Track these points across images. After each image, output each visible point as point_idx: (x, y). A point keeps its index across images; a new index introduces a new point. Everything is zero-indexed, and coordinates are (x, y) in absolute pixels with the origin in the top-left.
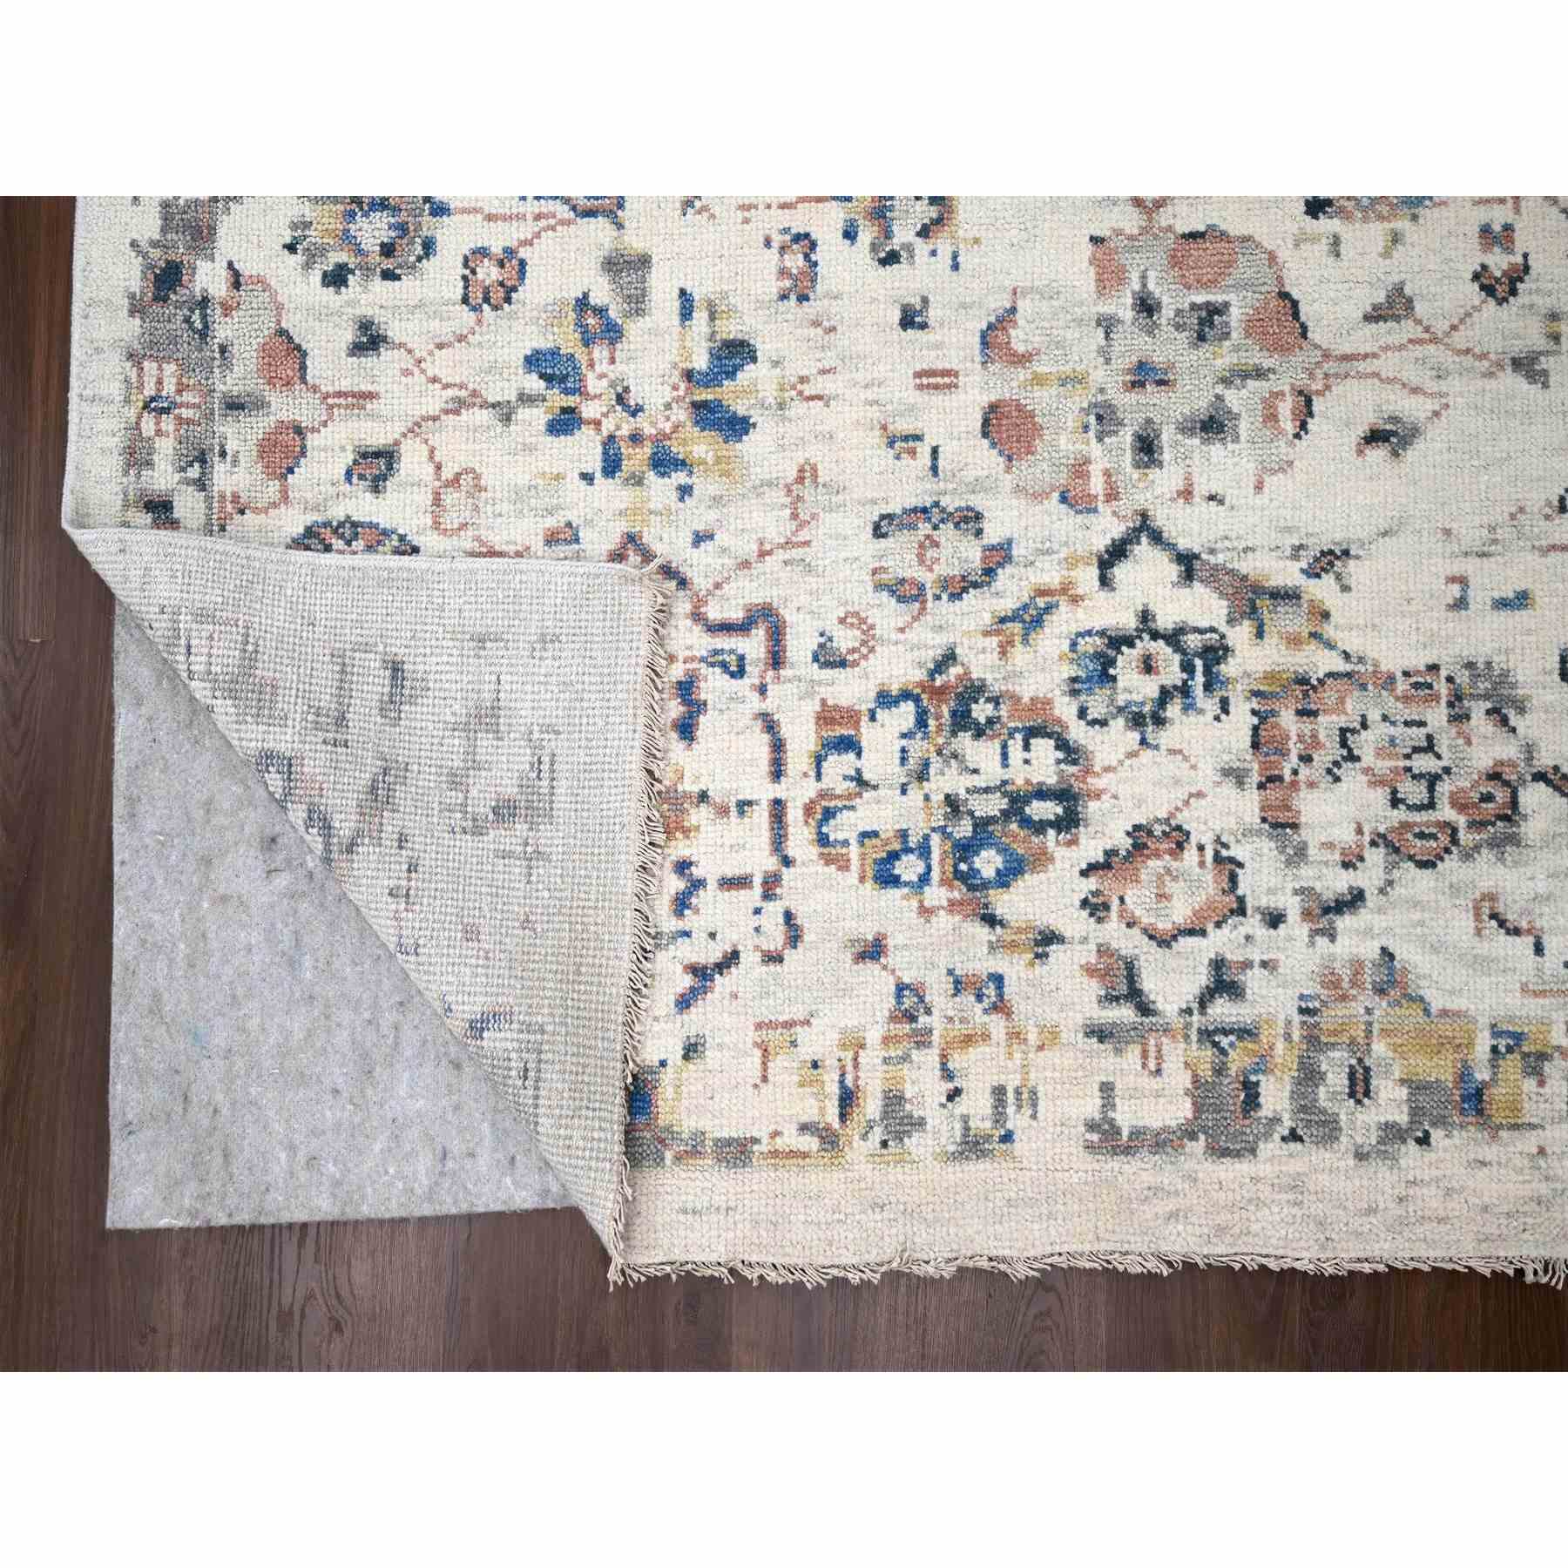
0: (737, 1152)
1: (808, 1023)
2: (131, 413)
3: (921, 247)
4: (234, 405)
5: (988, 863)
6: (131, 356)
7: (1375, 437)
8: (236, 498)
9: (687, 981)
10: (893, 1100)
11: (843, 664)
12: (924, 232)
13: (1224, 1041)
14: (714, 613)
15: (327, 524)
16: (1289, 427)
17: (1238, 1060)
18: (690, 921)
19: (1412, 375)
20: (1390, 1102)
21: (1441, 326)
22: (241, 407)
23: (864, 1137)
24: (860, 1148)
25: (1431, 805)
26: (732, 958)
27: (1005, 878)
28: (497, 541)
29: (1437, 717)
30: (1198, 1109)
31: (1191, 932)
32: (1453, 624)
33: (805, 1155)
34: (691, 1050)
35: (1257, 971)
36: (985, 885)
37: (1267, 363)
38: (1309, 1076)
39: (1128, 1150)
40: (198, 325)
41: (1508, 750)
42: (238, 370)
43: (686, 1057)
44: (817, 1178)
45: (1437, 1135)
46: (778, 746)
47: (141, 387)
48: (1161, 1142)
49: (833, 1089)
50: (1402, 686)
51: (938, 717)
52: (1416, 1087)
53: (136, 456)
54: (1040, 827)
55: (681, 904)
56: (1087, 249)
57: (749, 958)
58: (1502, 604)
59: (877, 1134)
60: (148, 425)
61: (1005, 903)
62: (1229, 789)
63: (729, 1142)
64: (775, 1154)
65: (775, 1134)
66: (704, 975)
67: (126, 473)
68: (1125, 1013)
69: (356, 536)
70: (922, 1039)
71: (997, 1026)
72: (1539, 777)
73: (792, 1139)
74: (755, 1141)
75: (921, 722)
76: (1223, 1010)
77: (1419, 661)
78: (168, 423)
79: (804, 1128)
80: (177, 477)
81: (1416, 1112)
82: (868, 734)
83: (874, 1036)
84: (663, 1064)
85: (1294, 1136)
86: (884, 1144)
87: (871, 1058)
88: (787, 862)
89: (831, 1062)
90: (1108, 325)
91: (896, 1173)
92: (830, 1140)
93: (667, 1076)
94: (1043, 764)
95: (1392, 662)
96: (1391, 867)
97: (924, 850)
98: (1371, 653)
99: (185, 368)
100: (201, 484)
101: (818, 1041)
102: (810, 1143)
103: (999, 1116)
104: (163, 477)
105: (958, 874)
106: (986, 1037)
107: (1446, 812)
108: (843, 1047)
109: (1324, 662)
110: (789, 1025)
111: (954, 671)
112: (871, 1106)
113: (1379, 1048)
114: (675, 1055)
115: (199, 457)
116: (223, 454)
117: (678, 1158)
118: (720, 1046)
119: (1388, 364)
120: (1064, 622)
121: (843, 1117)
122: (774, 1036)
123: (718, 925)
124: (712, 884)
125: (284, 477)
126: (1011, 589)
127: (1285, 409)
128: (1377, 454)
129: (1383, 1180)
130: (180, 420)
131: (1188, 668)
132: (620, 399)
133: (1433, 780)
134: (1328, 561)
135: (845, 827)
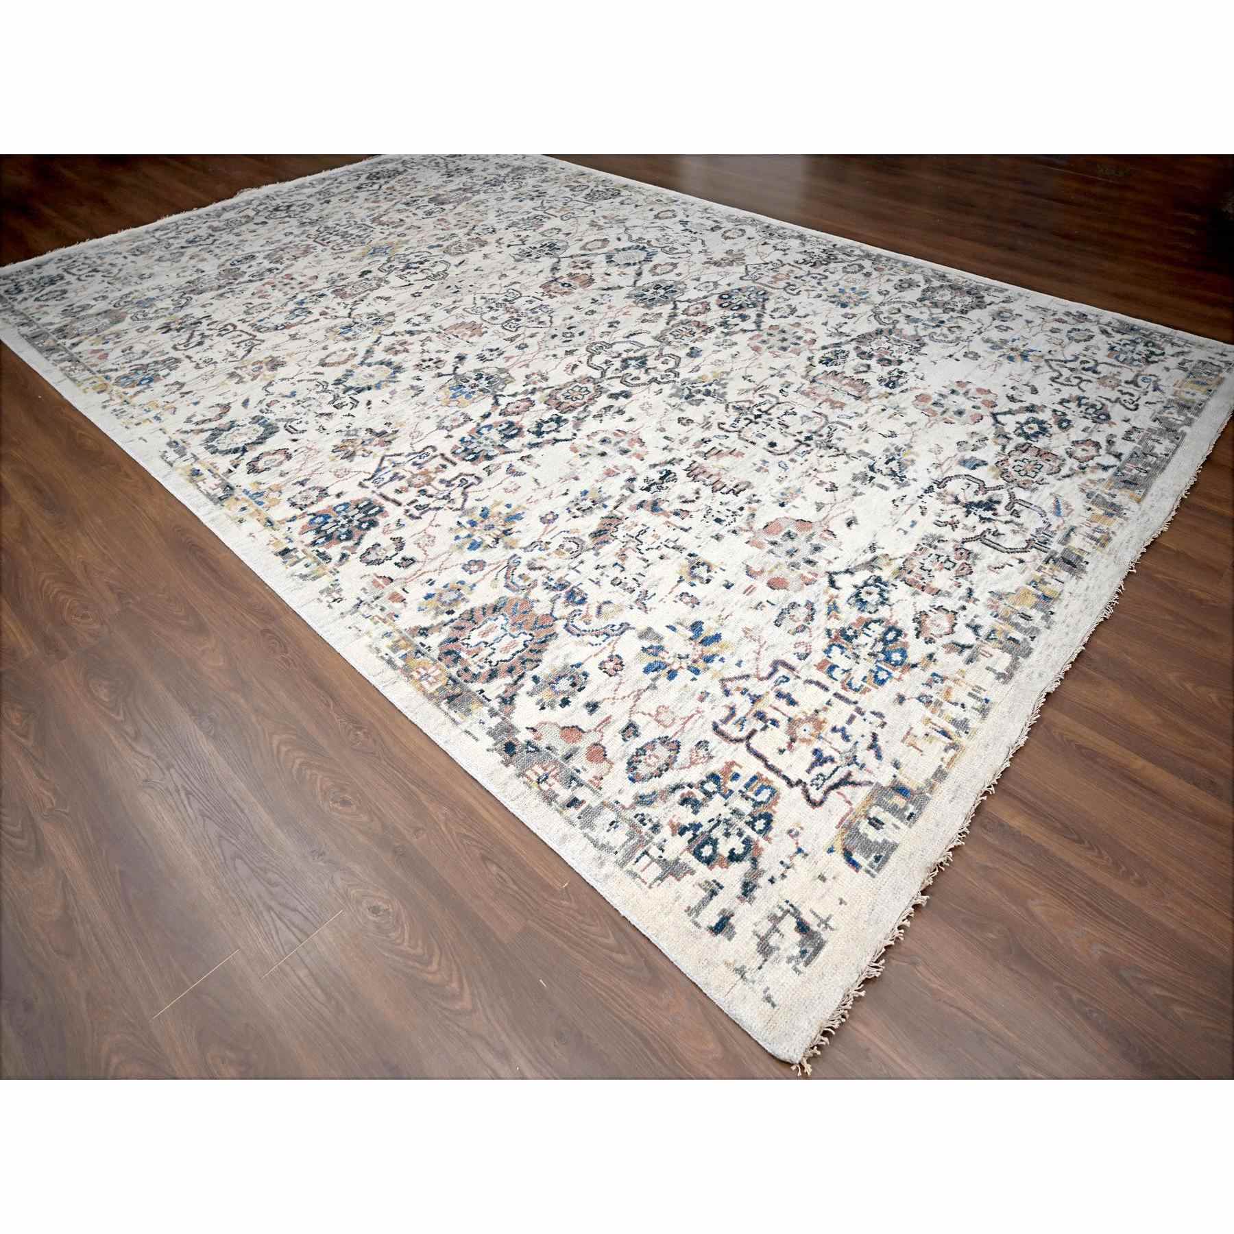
0: (940, 774)
1: (911, 728)
2: (535, 788)
3: (712, 574)
4: (568, 757)
5: (896, 657)
6: (519, 776)
7: (849, 524)
8: (595, 777)
9: (872, 752)
10: (954, 722)
11: (808, 654)
12: (709, 571)
13: (992, 636)
14: (764, 674)
15: (633, 756)
16: (832, 537)
17: (1001, 637)
18: (853, 739)
19: (839, 512)
20: (1037, 615)
21: (833, 501)
22: (571, 755)
23: (960, 736)
24: (964, 740)
25: (955, 564)
26: (875, 736)
27: (904, 653)
28: (687, 714)
29: (932, 551)
30: (1010, 652)
31: (954, 626)
32: (909, 537)
33: (955, 756)
34: (896, 765)
35: (976, 620)
36: (902, 662)
37: (811, 532)
38: (1016, 625)
39: (1012, 675)
40: (533, 749)
41: (952, 544)
42: (559, 748)
43: (897, 768)
44: (964, 759)
45: (1052, 610)
46: (818, 684)
47: (531, 780)
48: (1014, 666)
49: (938, 735)
50: (918, 552)
52: (1035, 606)
53: (549, 798)
54: (895, 639)
55: (846, 738)
56: (748, 545)
57: (878, 731)
58: (912, 526)
59: (962, 733)
60: (544, 787)
61: (911, 659)
62: (918, 597)
63: (935, 774)
64: (949, 764)
65: (942, 759)
66: (873, 746)
67: (551, 805)
68: (967, 652)
69: (645, 751)
70: (939, 704)
71: (948, 683)
72: (963, 542)
73: (947, 756)
74: (940, 766)
75: (841, 647)
76: (982, 632)
77: (914, 546)
78: (551, 780)
79: (946, 750)
80: (570, 790)
81: (1042, 610)
82: (834, 661)
83: (928, 714)
84: (895, 776)
85: (1033, 638)
86: (967, 733)
87: (935, 719)
88: (856, 703)
89: (929, 731)
90: (771, 552)
91: (980, 735)
92: (954, 746)
93: (900, 778)
94: (877, 630)
95: (911, 551)
96: (966, 579)
97: (880, 669)
98: (905, 553)
99: (540, 763)
100: (580, 785)
101: (920, 730)
102: (952, 752)
103: (979, 699)
104: (564, 794)
105: (895, 665)
106: (950, 688)
107: (959, 563)
108: (926, 724)
109: (900, 562)
110: (908, 733)
111: (833, 632)
112: (951, 729)
113: (1017, 608)
114: (895, 771)
115: (572, 779)
116: (578, 771)
117: (931, 792)
118: (901, 756)
119: (833, 513)
120: (841, 603)
121: (950, 738)
122: (910, 739)
123: (860, 732)
124: (847, 726)
125: (605, 759)
126: (821, 608)
127: (826, 535)
128: (853, 526)
129: (1058, 628)
130: (554, 777)
131: (877, 586)
132: (680, 658)
133: (948, 560)
134: (873, 548)
135: (857, 683)
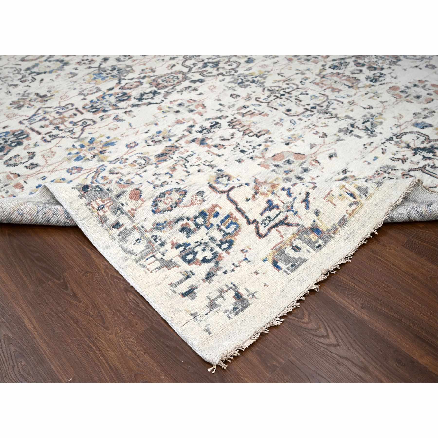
0: (343, 222)
1: (332, 191)
2: (95, 214)
4: (118, 196)
6: (87, 205)
8: (132, 209)
9: (304, 204)
10: (359, 189)
15: (157, 197)
18: (293, 196)
22: (121, 195)
23: (361, 198)
24: (363, 200)
26: (307, 194)
33: (356, 209)
34: (317, 214)
40: (99, 190)
42: (115, 190)
43: (317, 216)
44: (361, 212)
47: (94, 208)
49: (348, 196)
53: (103, 220)
55: (289, 194)
57: (310, 191)
59: (363, 196)
60: (101, 213)
63: (340, 221)
64: (350, 215)
65: (347, 211)
66: (306, 201)
67: (103, 226)
69: (165, 195)
73: (350, 209)
74: (344, 216)
78: (105, 209)
79: (350, 205)
80: (116, 216)
84: (314, 221)
86: (366, 196)
87: (347, 186)
89: (342, 193)
91: (372, 198)
92: (356, 203)
93: (318, 223)
99: (101, 198)
100: (122, 213)
101: (337, 192)
102: (354, 207)
104: (112, 219)
108: (341, 189)
110: (329, 194)
112: (357, 193)
114: (315, 217)
115: (118, 209)
116: (123, 205)
117: (334, 233)
118: (322, 207)
121: (354, 198)
122: (328, 198)
123: (299, 191)
124: (291, 187)
125: (140, 198)
130: (108, 207)
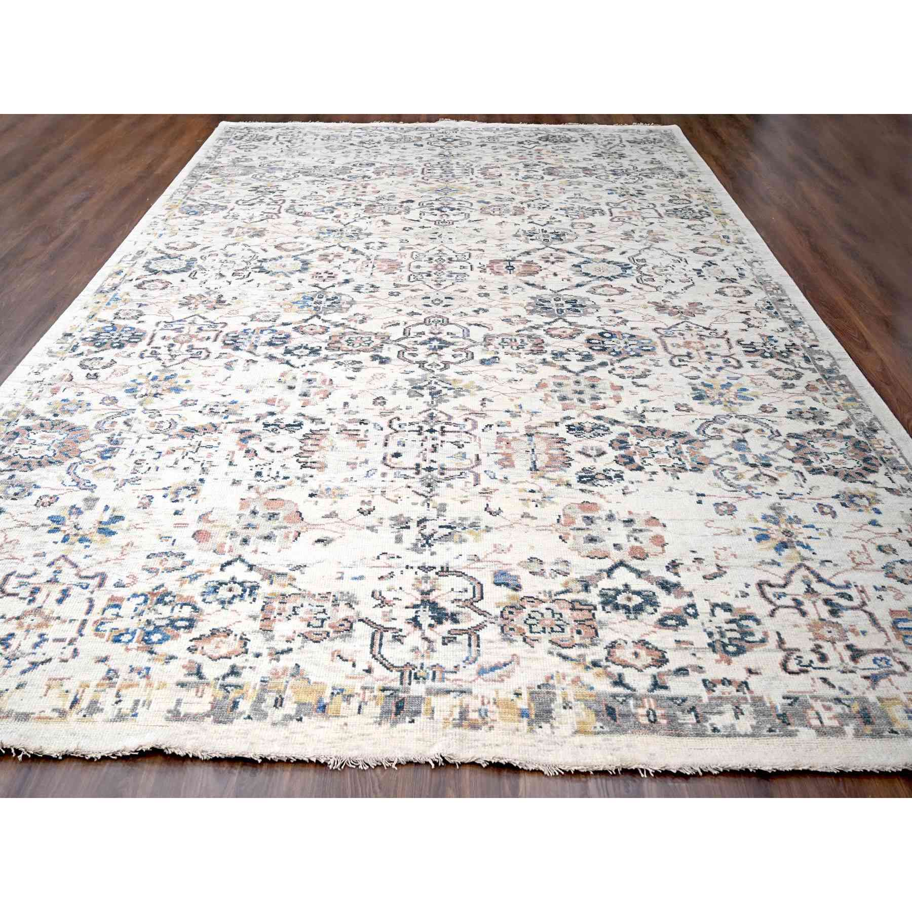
0: (24, 717)
1: (70, 679)
3: (187, 500)
5: (155, 637)
7: (320, 541)
9: (28, 666)
10: (94, 703)
11: (124, 586)
12: (189, 496)
13: (229, 689)
14: (83, 574)
16: (292, 539)
17: (233, 694)
18: (38, 650)
19: (334, 529)
20: (289, 708)
21: (346, 520)
23: (77, 713)
24: (73, 716)
25: (322, 626)
26: (49, 660)
27: (160, 642)
28: (16, 556)
29: (328, 605)
30: (213, 708)
31: (226, 657)
32: (337, 583)
33: (51, 719)
34: (20, 686)
35: (248, 669)
36: (153, 643)
37: (289, 525)
38: (260, 700)
39: (182, 720)
41: (351, 613)
43: (17, 688)
44: (53, 725)
45: (305, 719)
46: (91, 606)
48: (196, 718)
49: (71, 699)
50: (317, 597)
51: (152, 600)
52: (301, 704)
54: (178, 628)
55: (36, 645)
56: (238, 501)
57: (55, 661)
58: (354, 578)
59: (83, 713)
61: (157, 648)
62: (251, 621)
63: (22, 714)
64: (39, 718)
65: (42, 712)
66: (35, 665)
68: (194, 679)
70: (112, 685)
71: (144, 682)
72: (361, 620)
73: (48, 713)
74: (33, 713)
75: (145, 601)
76: (231, 680)
77: (324, 591)
79: (54, 710)
81: (298, 711)
82: (125, 604)
83: (93, 684)
84: (7, 690)
85: (249, 717)
86: (85, 716)
87: (90, 690)
88: (81, 635)
89: (74, 691)
90: (240, 516)
91: (85, 725)
92: (63, 714)
93: (7, 693)
94: (185, 612)
95: (315, 591)
96: (303, 642)
97: (134, 633)
98: (308, 589)
101: (71, 684)
102: (56, 714)
103: (134, 708)
105: (143, 640)
106: (138, 685)
107: (328, 629)
108: (81, 686)
109: (292, 591)
110: (61, 679)
111: (162, 589)
112: (84, 704)
113: (289, 692)
114: (13, 687)
118: (32, 685)
119: (328, 526)
120: (206, 578)
121: (71, 708)
122: (54, 682)
123: (47, 651)
124: (50, 640)
126: (189, 571)
127: (292, 535)
128: (319, 545)
129: (282, 731)
131: (244, 591)
132: (75, 527)
133: (323, 620)
134: (299, 567)
135: (107, 627)
